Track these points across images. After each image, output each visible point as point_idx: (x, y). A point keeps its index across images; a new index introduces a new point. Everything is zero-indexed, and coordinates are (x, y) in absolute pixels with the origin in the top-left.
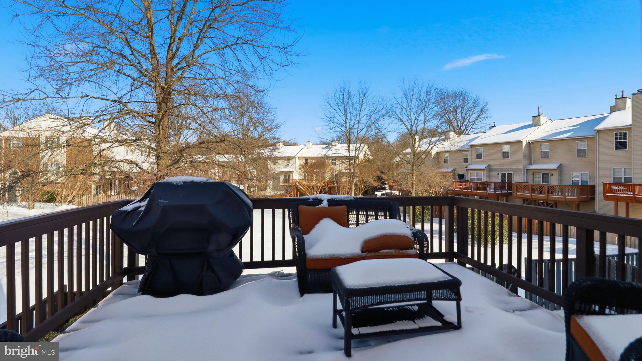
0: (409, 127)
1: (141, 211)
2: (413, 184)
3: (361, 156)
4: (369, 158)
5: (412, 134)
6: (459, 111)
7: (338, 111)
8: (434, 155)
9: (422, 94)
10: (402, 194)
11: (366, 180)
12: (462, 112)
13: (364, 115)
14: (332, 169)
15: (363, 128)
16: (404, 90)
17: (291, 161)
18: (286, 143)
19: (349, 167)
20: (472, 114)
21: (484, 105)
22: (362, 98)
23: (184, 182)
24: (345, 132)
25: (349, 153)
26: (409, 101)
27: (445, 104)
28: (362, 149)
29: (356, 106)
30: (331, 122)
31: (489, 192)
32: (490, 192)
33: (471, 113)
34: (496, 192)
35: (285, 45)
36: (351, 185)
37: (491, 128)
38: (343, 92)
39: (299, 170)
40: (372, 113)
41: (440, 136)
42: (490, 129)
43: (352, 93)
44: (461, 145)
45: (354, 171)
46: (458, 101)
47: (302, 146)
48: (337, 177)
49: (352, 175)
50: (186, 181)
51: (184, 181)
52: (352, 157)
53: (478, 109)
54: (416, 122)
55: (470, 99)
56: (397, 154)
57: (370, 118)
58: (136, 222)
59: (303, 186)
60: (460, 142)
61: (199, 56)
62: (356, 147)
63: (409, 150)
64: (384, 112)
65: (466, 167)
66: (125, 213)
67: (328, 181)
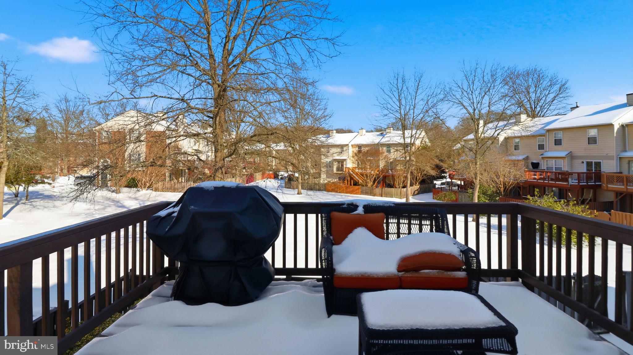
0: (471, 111)
1: (174, 217)
2: (476, 173)
3: (418, 143)
4: (427, 145)
5: (475, 119)
6: (532, 90)
7: (392, 96)
8: (502, 142)
9: (485, 74)
10: (464, 183)
11: (423, 169)
12: (536, 91)
13: (420, 100)
14: (386, 157)
15: (419, 114)
16: (465, 71)
17: (345, 149)
18: (339, 131)
19: (404, 155)
20: (549, 94)
21: (564, 82)
22: (418, 82)
23: (215, 188)
24: (400, 119)
25: (404, 140)
26: (470, 83)
27: (514, 83)
28: (419, 136)
29: (411, 91)
30: (384, 109)
31: (570, 183)
32: (572, 184)
33: (548, 92)
34: (580, 184)
35: (333, 37)
36: (407, 173)
37: (573, 109)
38: (396, 77)
39: (352, 158)
40: (430, 97)
41: (508, 120)
42: (571, 111)
43: (407, 78)
44: (534, 129)
45: (410, 159)
46: (530, 80)
47: (355, 134)
48: (392, 165)
49: (407, 163)
50: (217, 186)
51: (215, 186)
52: (408, 144)
53: (556, 87)
54: (479, 105)
55: (546, 76)
56: (456, 141)
57: (427, 102)
58: (169, 228)
59: (357, 174)
60: (533, 126)
61: (251, 53)
62: (411, 134)
63: (471, 136)
64: (441, 96)
65: (542, 155)
66: (159, 219)
67: (383, 169)
